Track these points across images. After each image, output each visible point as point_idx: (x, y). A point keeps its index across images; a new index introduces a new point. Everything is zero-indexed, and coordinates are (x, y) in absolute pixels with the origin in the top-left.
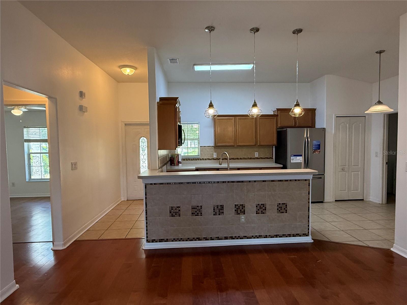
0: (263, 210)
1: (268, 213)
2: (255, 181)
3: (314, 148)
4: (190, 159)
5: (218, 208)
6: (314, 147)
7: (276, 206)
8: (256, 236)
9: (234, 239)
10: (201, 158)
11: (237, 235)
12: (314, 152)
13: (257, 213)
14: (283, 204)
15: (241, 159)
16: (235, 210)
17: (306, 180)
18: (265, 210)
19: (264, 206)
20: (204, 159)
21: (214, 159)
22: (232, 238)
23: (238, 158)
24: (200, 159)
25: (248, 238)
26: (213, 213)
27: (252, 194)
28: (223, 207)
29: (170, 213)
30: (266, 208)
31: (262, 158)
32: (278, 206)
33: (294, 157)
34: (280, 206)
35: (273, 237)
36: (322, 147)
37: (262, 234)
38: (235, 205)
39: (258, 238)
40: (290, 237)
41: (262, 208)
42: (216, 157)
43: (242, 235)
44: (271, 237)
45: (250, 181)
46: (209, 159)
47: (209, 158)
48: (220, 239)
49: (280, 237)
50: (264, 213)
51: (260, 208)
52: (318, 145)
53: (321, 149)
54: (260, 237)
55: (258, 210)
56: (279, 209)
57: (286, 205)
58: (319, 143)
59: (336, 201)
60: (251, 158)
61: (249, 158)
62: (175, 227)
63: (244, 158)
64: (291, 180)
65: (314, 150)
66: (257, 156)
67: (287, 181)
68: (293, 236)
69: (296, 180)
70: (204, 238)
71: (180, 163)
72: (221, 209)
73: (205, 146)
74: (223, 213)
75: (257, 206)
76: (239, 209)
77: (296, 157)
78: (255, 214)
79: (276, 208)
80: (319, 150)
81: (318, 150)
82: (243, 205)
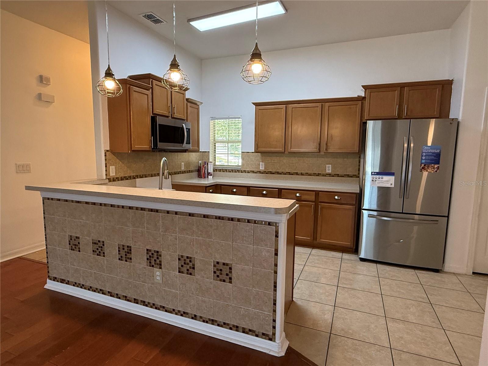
0: (190, 267)
1: (198, 276)
2: (176, 213)
3: (423, 161)
4: (228, 170)
5: (123, 249)
6: (424, 158)
7: (211, 265)
8: (179, 311)
9: (147, 306)
10: (243, 170)
11: (152, 302)
12: (423, 168)
13: (179, 272)
14: (224, 264)
15: (302, 174)
16: (148, 259)
17: (269, 224)
18: (194, 268)
19: (190, 261)
20: (247, 171)
21: (260, 172)
22: (144, 304)
23: (297, 173)
24: (240, 171)
25: (166, 311)
26: (118, 256)
27: (171, 235)
28: (130, 250)
29: (70, 244)
30: (194, 265)
31: (338, 175)
32: (214, 266)
33: (378, 176)
34: (220, 267)
35: (207, 322)
36: (445, 159)
37: (188, 311)
38: (147, 250)
39: (182, 315)
40: (237, 331)
41: (188, 264)
42: (264, 169)
43: (158, 303)
44: (204, 321)
45: (168, 212)
46: (253, 172)
47: (254, 170)
48: (128, 300)
49: (218, 325)
50: (191, 274)
51: (185, 263)
52: (435, 155)
53: (440, 163)
54: (184, 314)
55: (182, 266)
56: (218, 273)
57: (230, 269)
58: (438, 151)
59: (474, 273)
60: (318, 174)
61: (315, 174)
62: (75, 266)
63: (308, 173)
64: (239, 220)
65: (425, 165)
66: (330, 171)
67: (232, 219)
68: (244, 332)
69: (249, 221)
70: (109, 292)
71: (210, 174)
72: (128, 253)
73: (249, 152)
74: (131, 259)
75: (179, 259)
76: (153, 257)
77: (381, 177)
78: (177, 273)
79: (212, 268)
80: (436, 166)
81: (433, 165)
82: (158, 252)
